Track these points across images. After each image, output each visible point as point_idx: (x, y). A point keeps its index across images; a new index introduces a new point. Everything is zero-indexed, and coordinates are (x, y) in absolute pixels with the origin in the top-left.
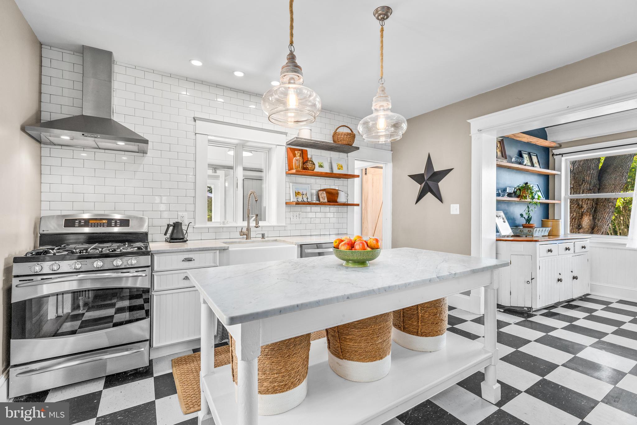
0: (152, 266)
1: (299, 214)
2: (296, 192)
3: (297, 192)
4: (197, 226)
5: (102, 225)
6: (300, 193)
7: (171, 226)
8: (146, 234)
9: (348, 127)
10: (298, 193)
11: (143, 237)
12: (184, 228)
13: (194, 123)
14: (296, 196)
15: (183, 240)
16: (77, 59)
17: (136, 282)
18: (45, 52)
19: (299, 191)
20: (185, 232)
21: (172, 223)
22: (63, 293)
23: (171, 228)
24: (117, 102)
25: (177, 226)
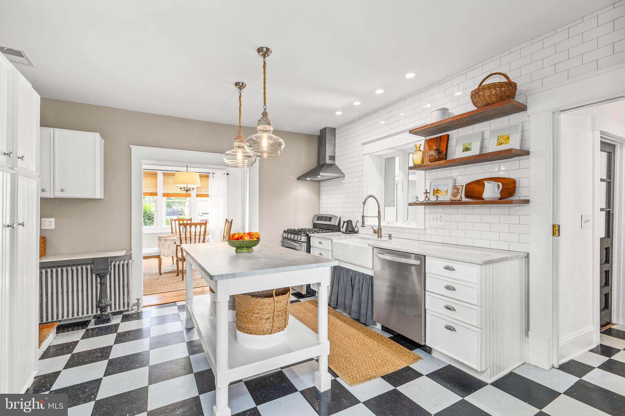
1: (441, 217)
2: (434, 190)
3: (436, 190)
5: (325, 220)
6: (439, 190)
7: (346, 222)
8: (337, 226)
9: (495, 74)
10: (438, 190)
11: (335, 228)
14: (434, 194)
19: (438, 189)
20: (355, 227)
21: (346, 221)
23: (346, 224)
25: (348, 223)
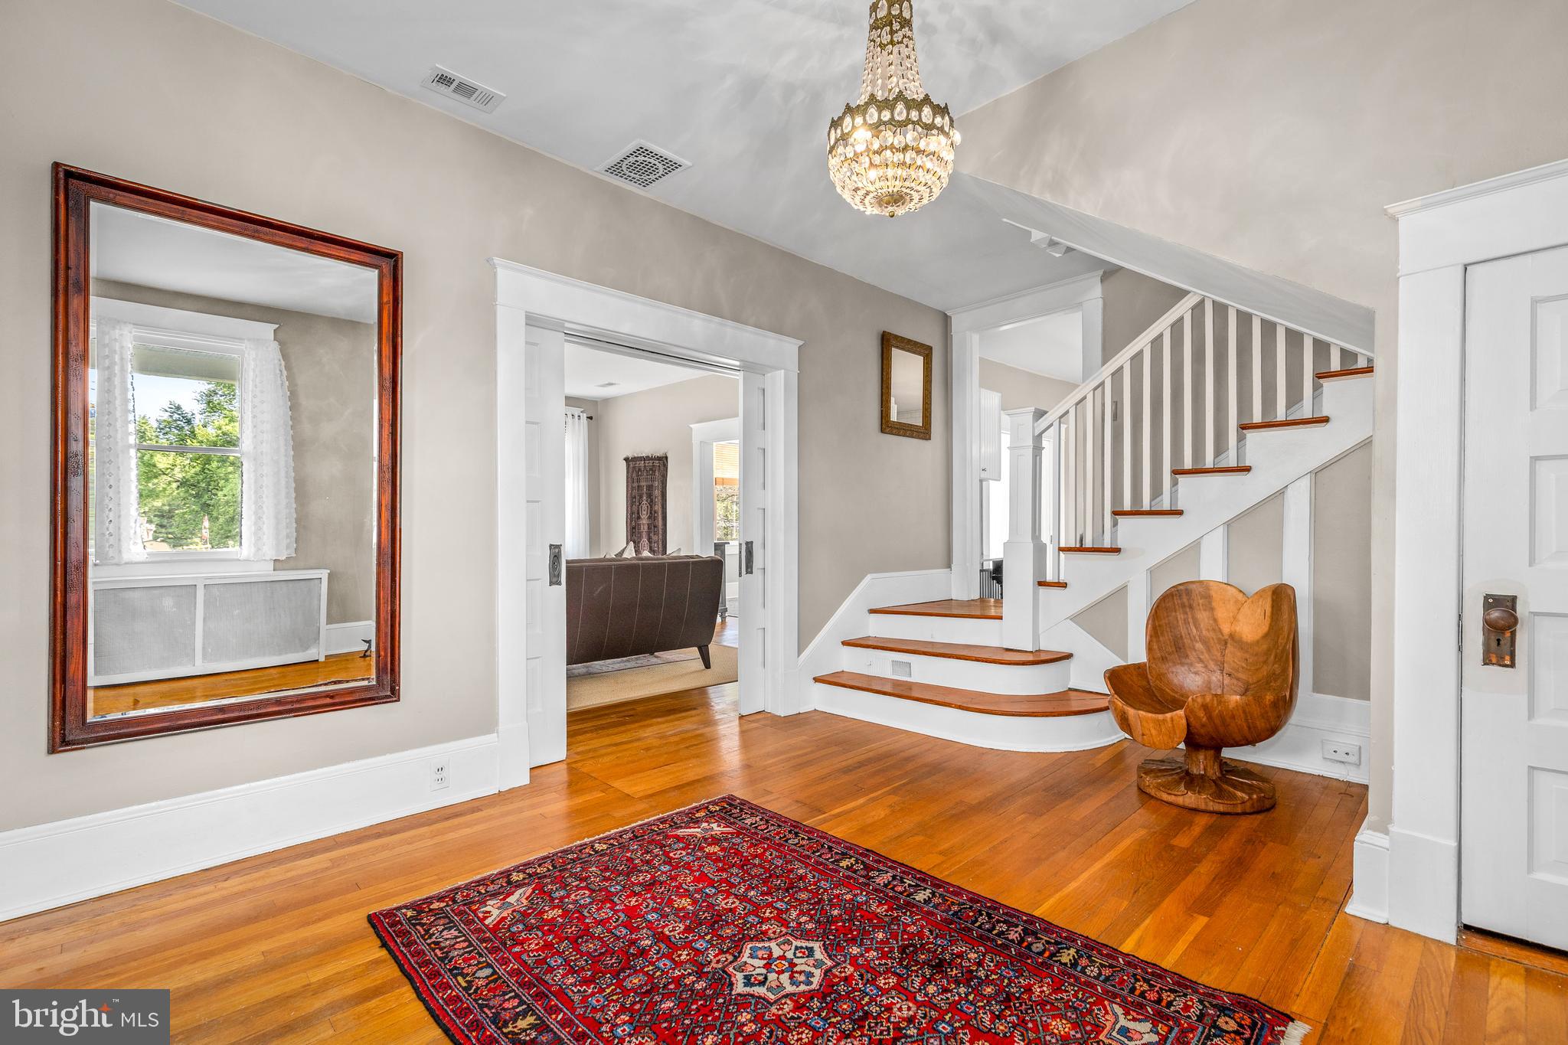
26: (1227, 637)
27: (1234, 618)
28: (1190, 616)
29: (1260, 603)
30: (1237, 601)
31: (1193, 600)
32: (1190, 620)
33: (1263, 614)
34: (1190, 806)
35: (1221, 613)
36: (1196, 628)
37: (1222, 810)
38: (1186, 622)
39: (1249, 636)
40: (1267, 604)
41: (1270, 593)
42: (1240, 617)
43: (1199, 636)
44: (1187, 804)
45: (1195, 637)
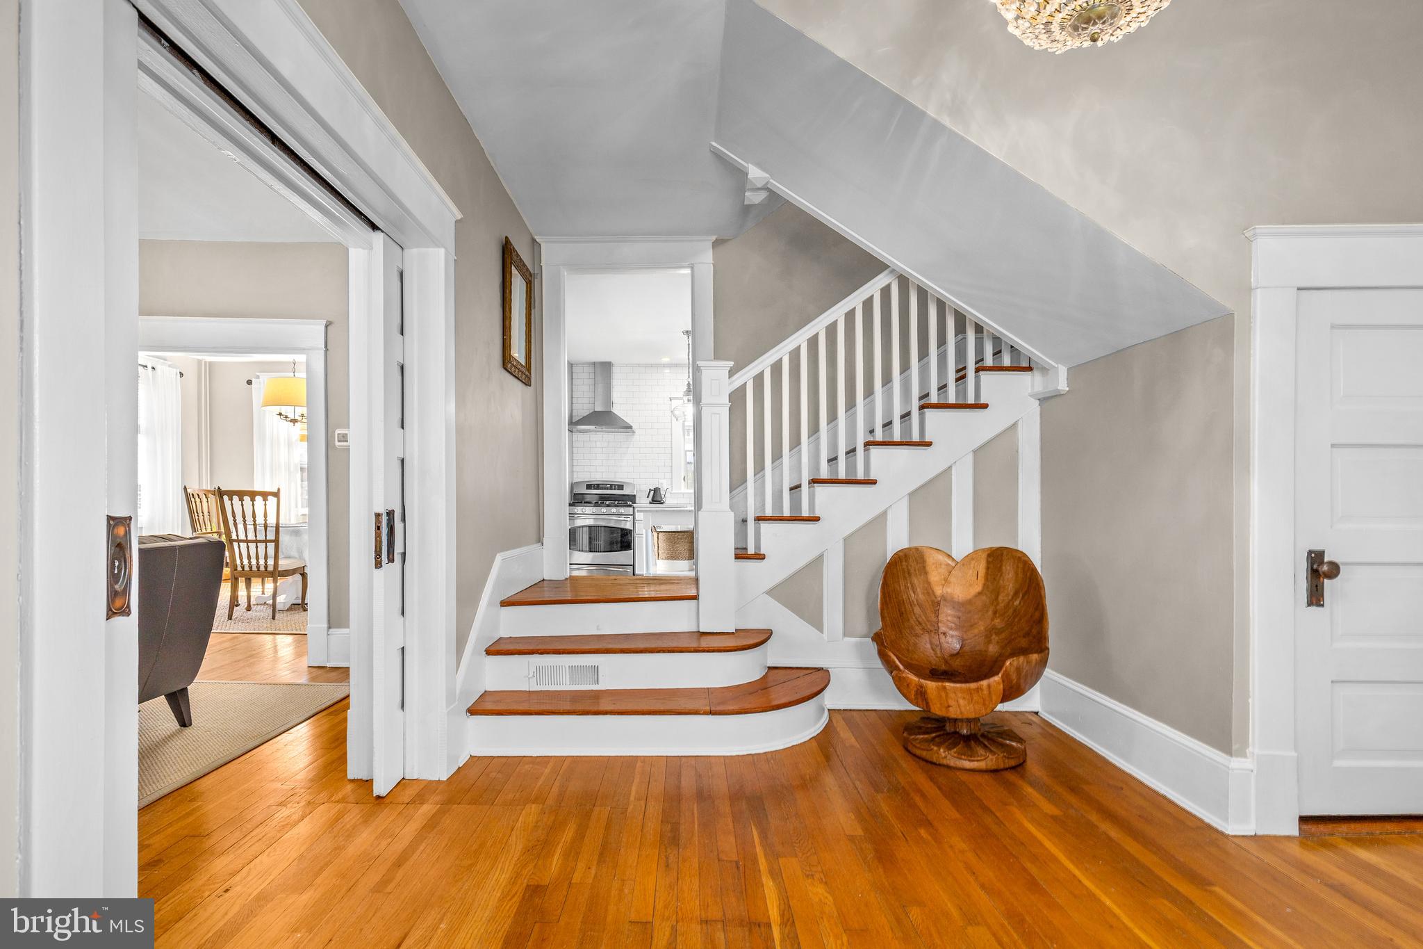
0: (633, 515)
4: (673, 491)
5: (607, 489)
8: (634, 496)
11: (632, 498)
12: (662, 493)
13: (670, 403)
15: (660, 502)
16: (591, 369)
17: (626, 525)
18: (574, 369)
20: (663, 496)
21: (653, 489)
22: (583, 527)
23: (653, 492)
24: (616, 396)
25: (656, 491)
26: (939, 599)
27: (946, 580)
28: (909, 581)
29: (972, 565)
30: (948, 565)
31: (911, 566)
32: (909, 585)
33: (975, 574)
34: (993, 768)
35: (934, 577)
36: (914, 592)
37: (1014, 765)
38: (906, 586)
39: (960, 595)
40: (982, 567)
41: (984, 556)
42: (952, 579)
43: (917, 600)
44: (989, 767)
45: (913, 602)
